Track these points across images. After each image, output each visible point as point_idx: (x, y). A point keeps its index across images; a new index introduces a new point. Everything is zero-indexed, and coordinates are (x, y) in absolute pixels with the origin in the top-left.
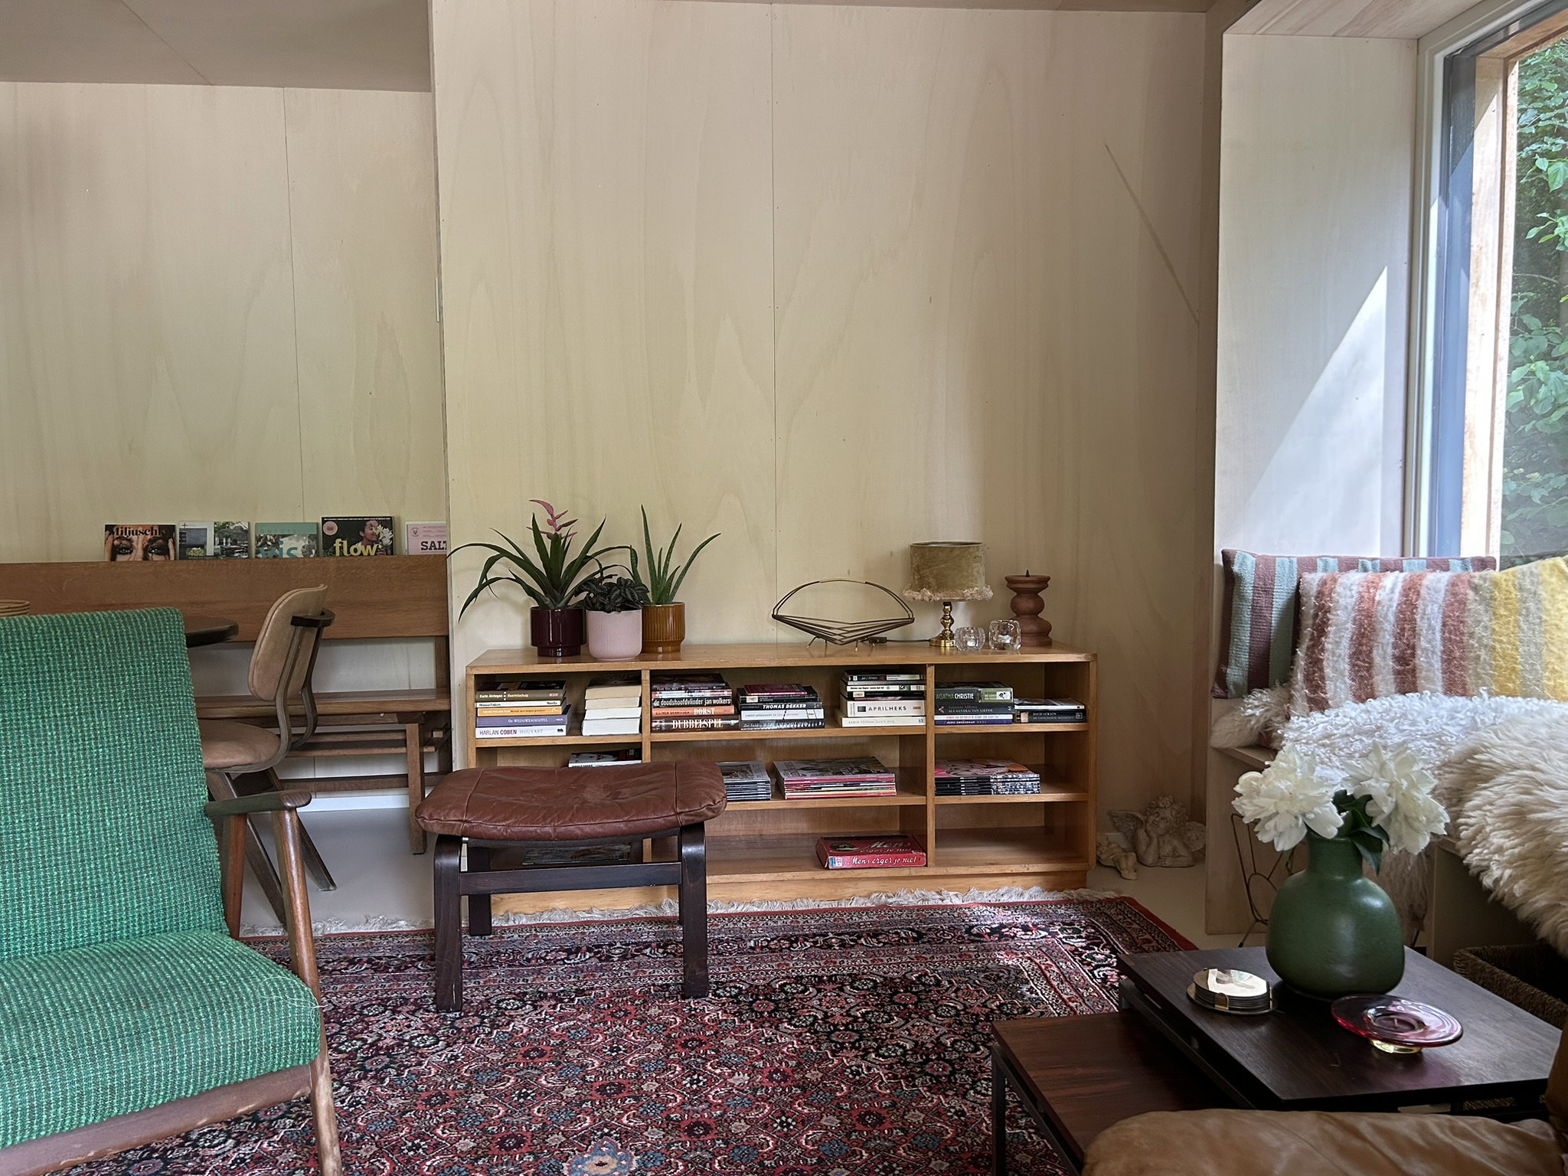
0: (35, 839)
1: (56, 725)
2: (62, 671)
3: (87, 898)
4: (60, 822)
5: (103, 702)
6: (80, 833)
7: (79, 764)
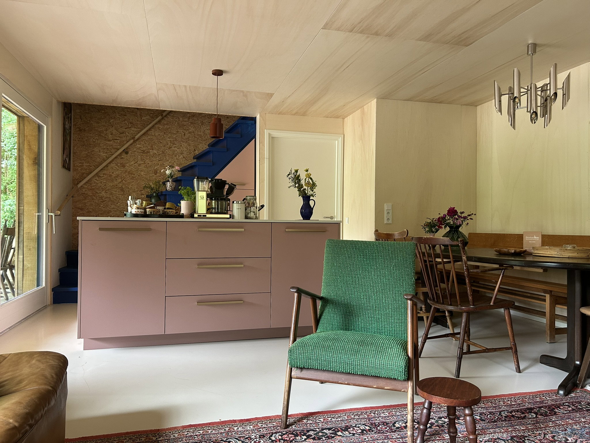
0: (365, 301)
1: (375, 271)
2: (379, 256)
3: (375, 321)
4: (371, 298)
5: (387, 267)
6: (376, 302)
7: (379, 283)
